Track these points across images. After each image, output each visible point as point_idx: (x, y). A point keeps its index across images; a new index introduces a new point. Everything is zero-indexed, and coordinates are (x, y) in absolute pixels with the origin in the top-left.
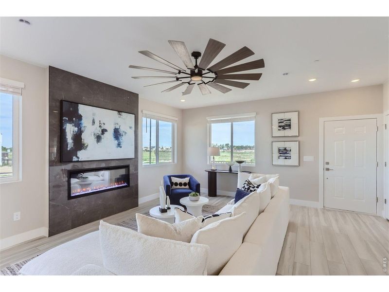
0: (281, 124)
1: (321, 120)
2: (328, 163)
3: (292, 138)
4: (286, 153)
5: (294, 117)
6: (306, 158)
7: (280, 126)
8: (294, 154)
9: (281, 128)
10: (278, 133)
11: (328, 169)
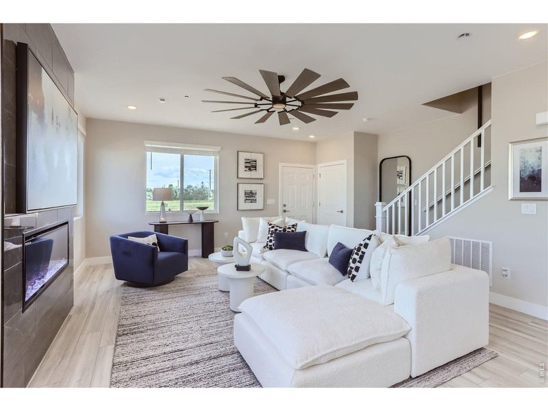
0: (248, 165)
1: (281, 165)
2: (285, 206)
3: (258, 181)
4: (252, 196)
5: (259, 158)
6: (269, 202)
7: (246, 167)
8: (259, 197)
9: (247, 169)
10: (243, 173)
11: (285, 211)
